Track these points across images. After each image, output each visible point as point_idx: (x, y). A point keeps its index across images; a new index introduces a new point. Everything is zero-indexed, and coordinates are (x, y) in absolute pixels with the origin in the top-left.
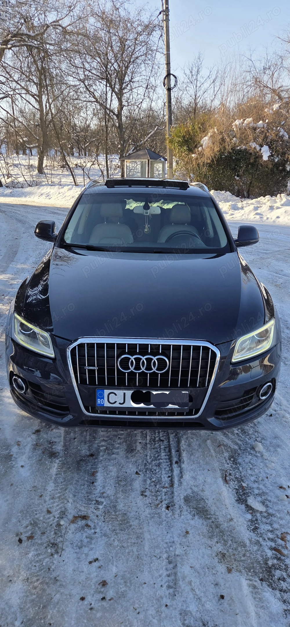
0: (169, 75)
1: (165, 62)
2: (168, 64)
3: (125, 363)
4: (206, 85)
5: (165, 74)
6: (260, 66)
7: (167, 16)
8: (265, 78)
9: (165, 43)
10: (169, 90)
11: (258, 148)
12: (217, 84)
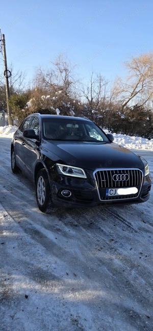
0: (6, 70)
1: (4, 64)
2: (6, 65)
3: (115, 177)
4: (16, 78)
5: (5, 70)
6: (45, 73)
7: (4, 43)
8: (47, 79)
9: (4, 55)
10: (7, 78)
11: (54, 109)
12: (22, 78)
